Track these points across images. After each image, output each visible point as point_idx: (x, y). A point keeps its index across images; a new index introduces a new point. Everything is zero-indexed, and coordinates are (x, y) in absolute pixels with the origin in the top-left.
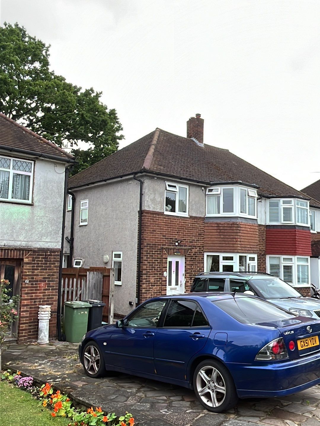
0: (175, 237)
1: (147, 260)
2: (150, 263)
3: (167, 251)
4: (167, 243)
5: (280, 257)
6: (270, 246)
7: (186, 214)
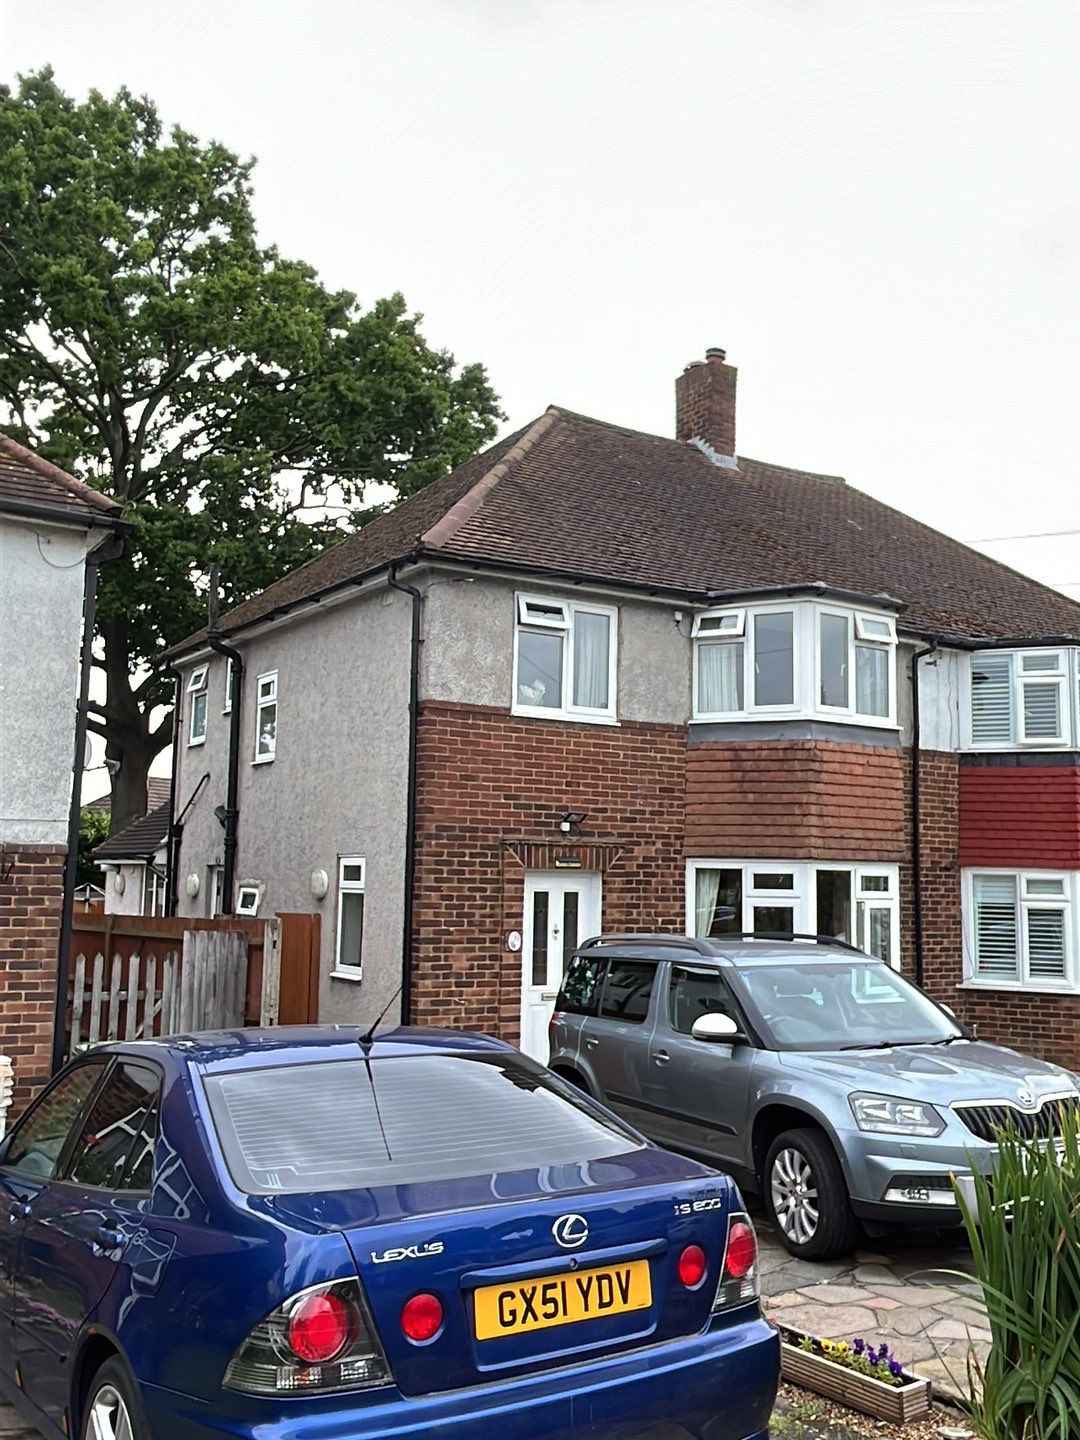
0: (560, 800)
1: (438, 889)
2: (450, 898)
3: (522, 852)
4: (525, 823)
5: (1014, 876)
6: (977, 834)
7: (605, 713)
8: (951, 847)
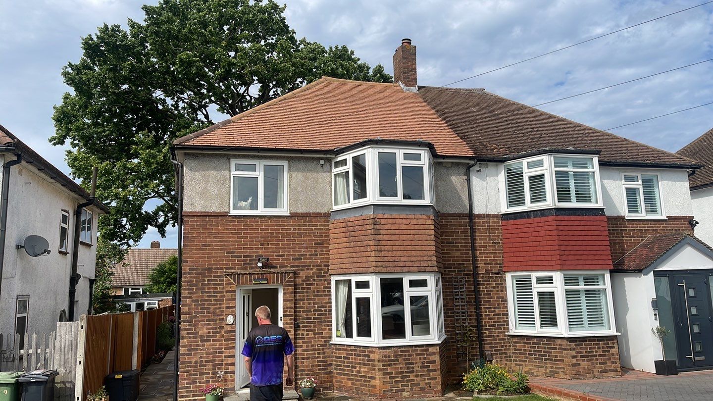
0: (258, 252)
1: (190, 297)
3: (235, 278)
4: (238, 264)
5: (530, 275)
6: (512, 254)
7: (283, 210)
8: (498, 262)
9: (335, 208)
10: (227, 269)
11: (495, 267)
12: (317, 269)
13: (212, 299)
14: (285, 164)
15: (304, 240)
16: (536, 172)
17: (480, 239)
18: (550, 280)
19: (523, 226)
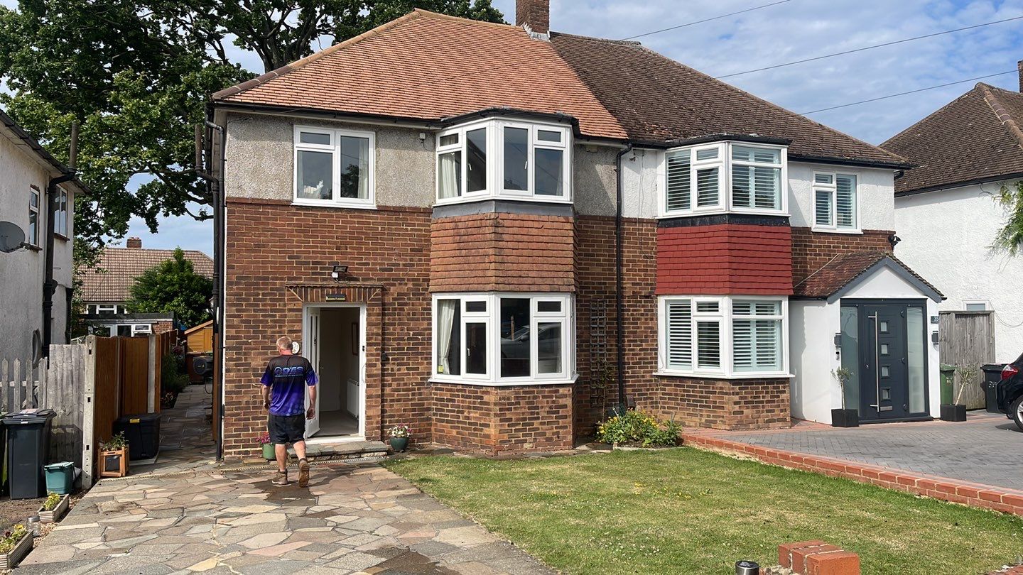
1: (238, 316)
2: (248, 322)
3: (301, 292)
4: (304, 274)
5: (690, 300)
6: (667, 273)
7: (366, 201)
8: (649, 282)
9: (440, 202)
10: (290, 279)
11: (645, 289)
12: (413, 285)
13: (269, 319)
14: (371, 136)
15: (395, 245)
16: (707, 164)
17: (628, 252)
18: (714, 307)
19: (685, 236)
